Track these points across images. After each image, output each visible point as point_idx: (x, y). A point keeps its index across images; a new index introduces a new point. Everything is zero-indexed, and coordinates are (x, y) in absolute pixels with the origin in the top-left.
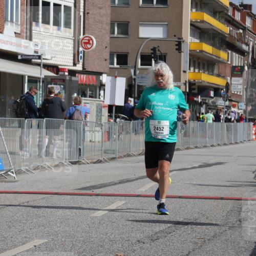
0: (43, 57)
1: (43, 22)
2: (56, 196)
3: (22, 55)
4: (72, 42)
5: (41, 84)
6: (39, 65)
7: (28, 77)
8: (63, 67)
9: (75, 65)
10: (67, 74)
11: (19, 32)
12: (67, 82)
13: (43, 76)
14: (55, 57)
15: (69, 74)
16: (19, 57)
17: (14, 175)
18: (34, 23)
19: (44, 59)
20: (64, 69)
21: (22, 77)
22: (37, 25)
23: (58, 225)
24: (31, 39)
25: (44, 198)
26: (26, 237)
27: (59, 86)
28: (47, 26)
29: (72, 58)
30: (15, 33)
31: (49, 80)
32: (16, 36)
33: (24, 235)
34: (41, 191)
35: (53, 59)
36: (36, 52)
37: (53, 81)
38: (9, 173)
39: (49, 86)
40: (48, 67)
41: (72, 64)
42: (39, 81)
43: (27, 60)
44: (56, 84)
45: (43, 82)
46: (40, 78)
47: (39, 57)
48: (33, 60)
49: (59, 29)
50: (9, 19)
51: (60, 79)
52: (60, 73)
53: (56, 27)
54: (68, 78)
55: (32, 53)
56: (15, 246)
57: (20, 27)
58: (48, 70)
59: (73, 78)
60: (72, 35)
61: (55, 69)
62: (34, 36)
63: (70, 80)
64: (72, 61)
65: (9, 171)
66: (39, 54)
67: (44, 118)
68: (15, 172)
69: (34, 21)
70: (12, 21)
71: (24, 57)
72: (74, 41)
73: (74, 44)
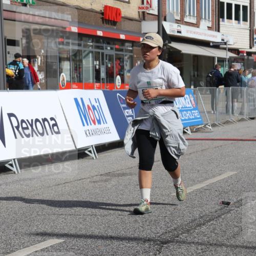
0: (228, 43)
1: (227, 18)
2: (241, 142)
3: (213, 42)
4: (248, 31)
5: (227, 63)
6: (225, 49)
7: (218, 58)
8: (242, 50)
9: (251, 48)
10: (245, 54)
11: (210, 26)
12: (246, 61)
13: (228, 57)
14: (236, 43)
15: (247, 55)
16: (211, 44)
17: (210, 128)
18: (221, 19)
19: (229, 45)
20: (243, 51)
21: (213, 58)
22: (223, 21)
23: (244, 162)
24: (219, 31)
25: (232, 143)
26: (221, 170)
27: (239, 64)
28: (230, 21)
29: (249, 43)
30: (208, 27)
31: (233, 59)
32: (209, 29)
33: (220, 169)
34: (230, 138)
35: (235, 44)
36: (223, 40)
37: (235, 60)
38: (207, 126)
39: (233, 64)
40: (231, 50)
41: (249, 48)
42: (226, 61)
43: (216, 46)
44: (238, 62)
45: (228, 61)
46: (226, 59)
47: (225, 44)
48: (221, 46)
49: (239, 23)
50: (203, 17)
51: (240, 59)
52: (241, 54)
53: (237, 22)
54: (246, 58)
55: (220, 41)
56: (214, 176)
57: (211, 22)
58: (231, 52)
59: (250, 58)
60: (249, 27)
61: (236, 52)
62: (221, 29)
63: (248, 59)
64: (249, 46)
65: (207, 124)
66: (225, 41)
67: (230, 87)
68: (211, 126)
69: (221, 18)
70: (205, 18)
71: (214, 44)
72: (250, 30)
73: (250, 33)
